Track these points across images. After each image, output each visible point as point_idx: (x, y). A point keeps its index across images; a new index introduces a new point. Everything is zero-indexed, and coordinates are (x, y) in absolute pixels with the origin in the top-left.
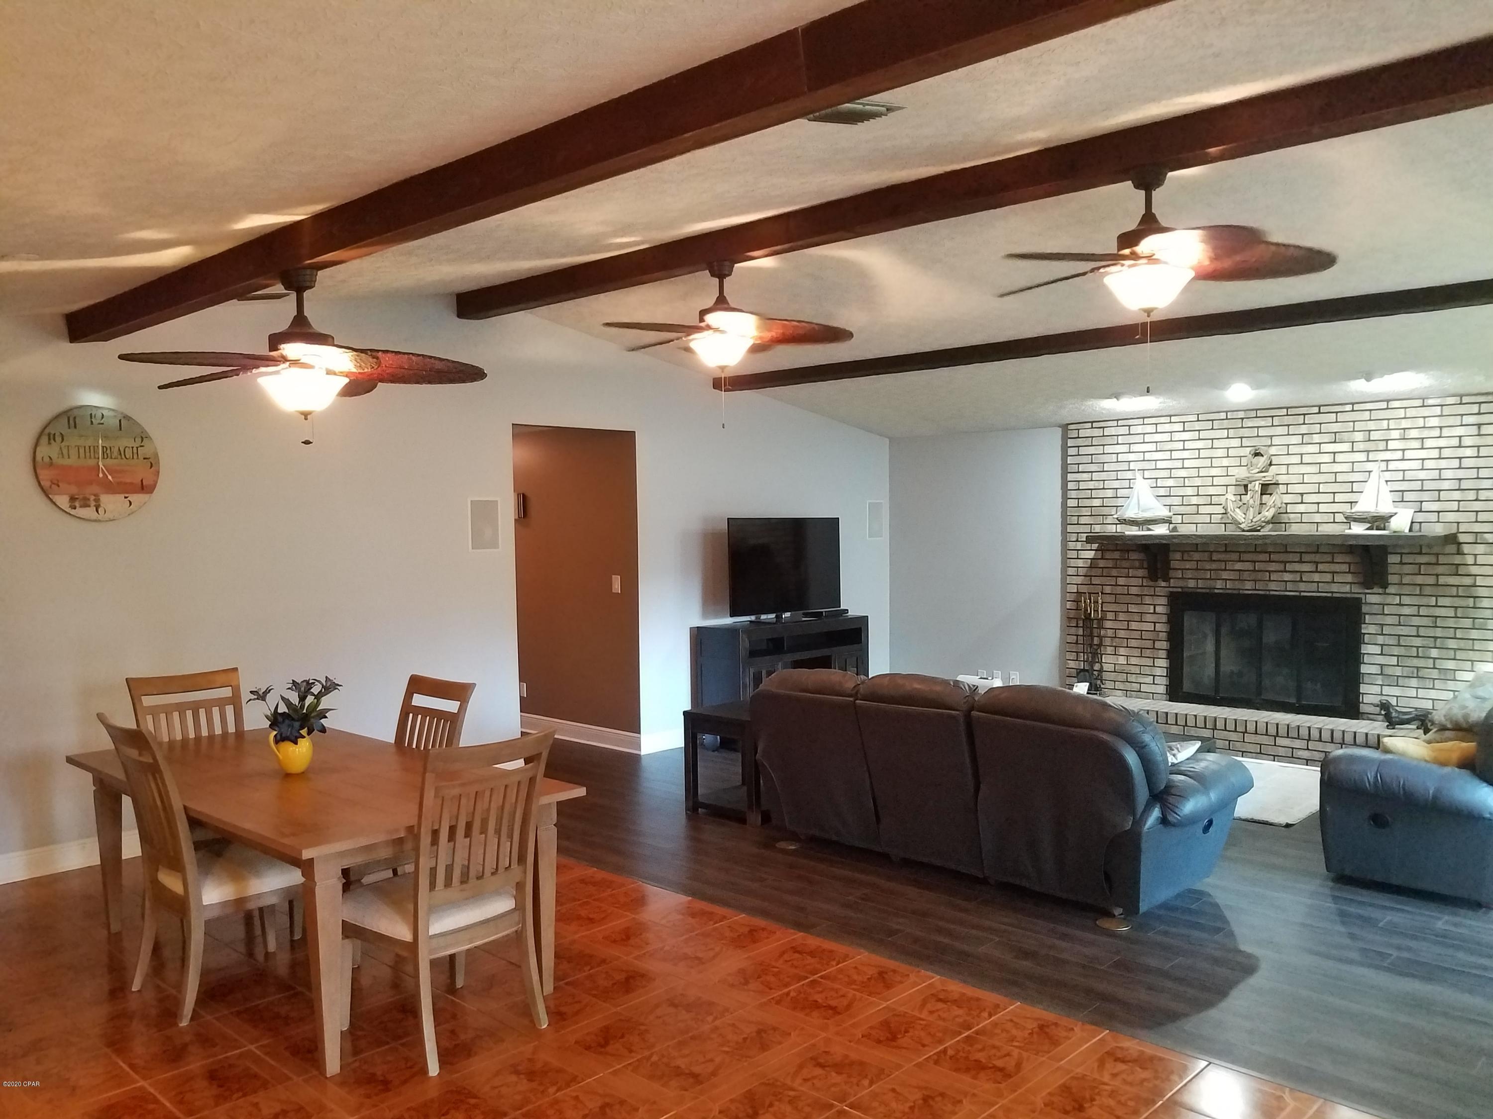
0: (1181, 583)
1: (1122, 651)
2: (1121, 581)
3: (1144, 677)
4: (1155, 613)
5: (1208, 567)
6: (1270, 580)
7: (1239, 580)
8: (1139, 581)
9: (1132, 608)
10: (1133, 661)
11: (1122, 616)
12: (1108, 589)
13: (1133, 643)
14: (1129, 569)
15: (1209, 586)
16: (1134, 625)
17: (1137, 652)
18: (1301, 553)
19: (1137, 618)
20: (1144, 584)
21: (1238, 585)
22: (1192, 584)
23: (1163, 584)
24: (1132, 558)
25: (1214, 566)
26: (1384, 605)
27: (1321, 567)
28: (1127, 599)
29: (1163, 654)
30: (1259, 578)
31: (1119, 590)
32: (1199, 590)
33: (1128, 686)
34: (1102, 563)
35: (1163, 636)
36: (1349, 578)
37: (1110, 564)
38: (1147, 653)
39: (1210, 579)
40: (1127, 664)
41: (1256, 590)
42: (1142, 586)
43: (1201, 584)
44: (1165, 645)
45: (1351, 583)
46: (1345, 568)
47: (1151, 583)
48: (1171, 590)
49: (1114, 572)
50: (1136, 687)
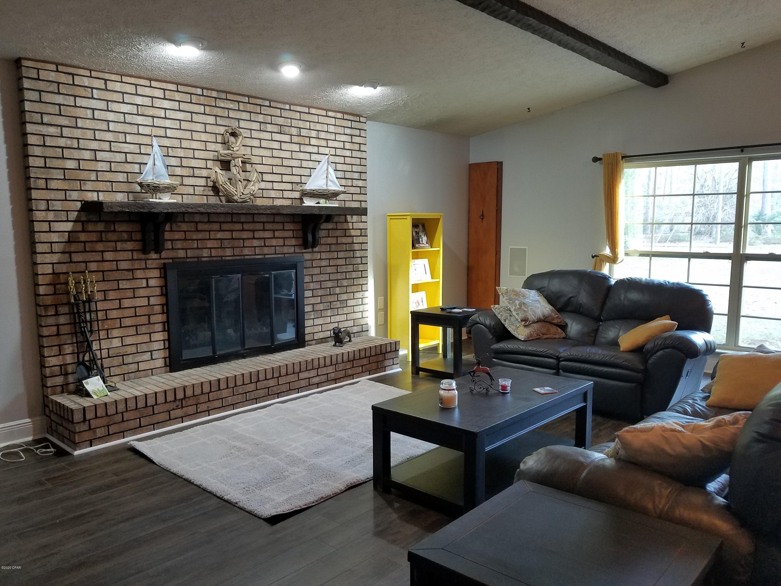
0: (171, 254)
1: (115, 333)
2: (108, 256)
3: (143, 355)
4: (148, 286)
5: (195, 237)
6: (244, 247)
7: (221, 248)
8: (128, 255)
9: (123, 285)
10: (128, 341)
11: (111, 295)
12: (93, 266)
13: (127, 322)
14: (116, 242)
15: (196, 255)
16: (126, 303)
17: (132, 331)
18: (264, 223)
19: (130, 294)
20: (135, 257)
21: (220, 252)
22: (181, 254)
23: (154, 256)
24: (120, 230)
25: (200, 236)
26: (312, 260)
27: (277, 234)
28: (117, 275)
29: (159, 327)
30: (236, 245)
31: (107, 266)
32: (188, 260)
33: (125, 369)
34: (83, 237)
35: (158, 309)
36: (293, 242)
37: (94, 237)
38: (143, 329)
39: (198, 248)
40: (123, 346)
41: (234, 256)
42: (133, 260)
43: (190, 253)
44: (160, 318)
45: (294, 246)
46: (290, 234)
47: (143, 256)
48: (163, 261)
49: (100, 246)
50: (133, 367)
